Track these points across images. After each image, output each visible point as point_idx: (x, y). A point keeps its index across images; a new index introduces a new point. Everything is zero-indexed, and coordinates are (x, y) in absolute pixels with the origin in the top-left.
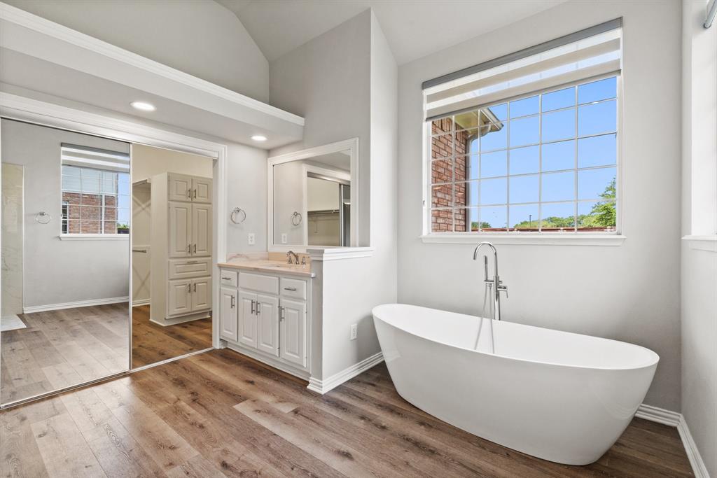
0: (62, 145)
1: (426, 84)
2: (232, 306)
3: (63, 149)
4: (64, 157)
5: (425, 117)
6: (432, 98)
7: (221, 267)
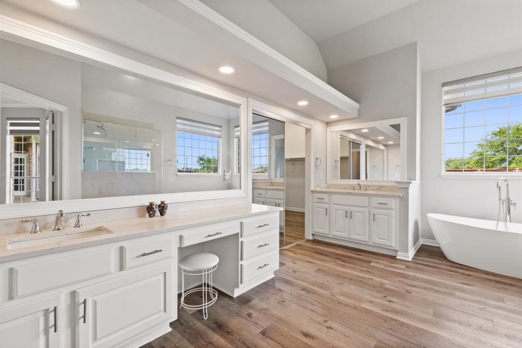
0: (178, 118)
1: (444, 85)
2: (326, 214)
3: (178, 121)
4: (178, 126)
5: (443, 103)
6: (447, 93)
7: (313, 192)
